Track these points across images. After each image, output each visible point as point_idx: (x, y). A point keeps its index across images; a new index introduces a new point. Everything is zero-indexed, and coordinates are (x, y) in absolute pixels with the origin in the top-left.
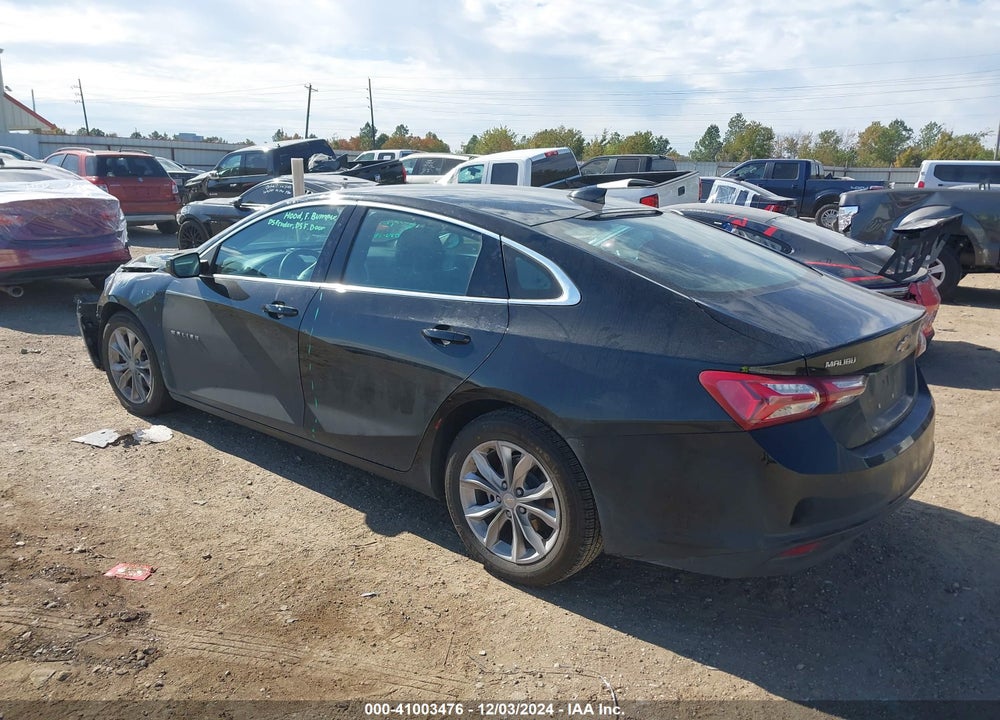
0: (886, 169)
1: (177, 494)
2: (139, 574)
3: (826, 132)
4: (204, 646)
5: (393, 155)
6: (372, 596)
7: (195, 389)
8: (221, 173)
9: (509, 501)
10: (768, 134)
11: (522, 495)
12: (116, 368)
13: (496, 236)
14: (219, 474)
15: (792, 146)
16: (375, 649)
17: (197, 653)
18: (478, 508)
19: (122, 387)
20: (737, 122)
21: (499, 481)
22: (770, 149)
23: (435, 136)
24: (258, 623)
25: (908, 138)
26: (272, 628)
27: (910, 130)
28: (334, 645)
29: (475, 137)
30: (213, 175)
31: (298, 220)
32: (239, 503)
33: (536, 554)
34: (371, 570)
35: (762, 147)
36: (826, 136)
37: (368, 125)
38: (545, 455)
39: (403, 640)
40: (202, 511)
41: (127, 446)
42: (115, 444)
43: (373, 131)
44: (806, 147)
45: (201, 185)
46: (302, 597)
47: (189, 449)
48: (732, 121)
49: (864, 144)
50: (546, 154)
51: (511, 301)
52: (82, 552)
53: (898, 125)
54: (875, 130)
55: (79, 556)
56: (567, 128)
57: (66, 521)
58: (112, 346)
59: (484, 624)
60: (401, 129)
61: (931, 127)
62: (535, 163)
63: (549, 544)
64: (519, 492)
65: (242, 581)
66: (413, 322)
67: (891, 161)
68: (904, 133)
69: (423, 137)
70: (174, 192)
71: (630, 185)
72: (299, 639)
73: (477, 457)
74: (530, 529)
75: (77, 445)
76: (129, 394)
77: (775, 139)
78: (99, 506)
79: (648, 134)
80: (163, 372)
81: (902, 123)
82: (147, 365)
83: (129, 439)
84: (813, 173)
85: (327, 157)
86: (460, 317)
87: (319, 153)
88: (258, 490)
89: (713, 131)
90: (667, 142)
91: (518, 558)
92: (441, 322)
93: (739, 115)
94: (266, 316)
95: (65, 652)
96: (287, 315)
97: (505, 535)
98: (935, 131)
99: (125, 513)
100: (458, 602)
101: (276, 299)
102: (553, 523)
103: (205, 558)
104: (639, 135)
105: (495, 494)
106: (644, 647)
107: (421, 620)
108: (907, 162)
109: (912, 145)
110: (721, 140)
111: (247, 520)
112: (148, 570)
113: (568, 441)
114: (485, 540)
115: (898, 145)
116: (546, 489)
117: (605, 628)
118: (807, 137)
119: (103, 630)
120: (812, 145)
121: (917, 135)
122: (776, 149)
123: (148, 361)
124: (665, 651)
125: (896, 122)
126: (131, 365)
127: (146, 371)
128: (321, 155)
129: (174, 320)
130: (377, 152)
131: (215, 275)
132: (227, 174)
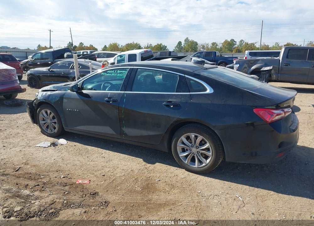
0: (232, 53)
1: (81, 159)
2: (86, 182)
3: (213, 43)
4: (121, 199)
5: (87, 52)
6: (159, 180)
7: (76, 126)
8: (33, 59)
9: (194, 150)
10: (196, 44)
11: (198, 148)
12: (42, 122)
13: (184, 75)
14: (90, 152)
15: (203, 47)
16: (170, 194)
17: (119, 201)
18: (183, 153)
19: (44, 128)
20: (187, 40)
21: (190, 145)
22: (197, 48)
23: (92, 46)
24: (131, 191)
25: (236, 44)
26: (137, 192)
27: (236, 42)
28: (158, 194)
29: (105, 46)
30: (30, 60)
31: (113, 73)
32: (103, 160)
33: (204, 164)
34: (154, 174)
35: (195, 47)
36: (213, 44)
37: (70, 42)
38: (207, 136)
39: (176, 191)
40: (92, 163)
41: (54, 146)
42: (50, 146)
43: (72, 44)
44: (208, 47)
45: (26, 64)
46: (139, 183)
47: (75, 146)
48: (185, 40)
49: (224, 46)
50: (144, 51)
51: (191, 93)
52: (64, 177)
53: (233, 40)
54: (226, 42)
55: (64, 179)
56: (135, 43)
57: (52, 169)
58: (41, 115)
59: (195, 184)
60: (81, 43)
61: (242, 41)
62: (142, 54)
63: (208, 161)
64: (197, 147)
65: (119, 181)
66: (159, 101)
67: (232, 51)
68: (234, 43)
69: (89, 46)
70: (20, 66)
71: (172, 60)
72: (147, 194)
73: (183, 138)
74: (202, 157)
75: (38, 147)
76: (48, 130)
77: (198, 45)
78: (59, 164)
79: (161, 44)
80: (63, 122)
81: (234, 40)
82: (56, 120)
83: (54, 144)
84: (217, 55)
85: (70, 53)
86: (175, 99)
87: (67, 52)
88: (106, 156)
89: (180, 43)
90: (166, 47)
91: (198, 166)
92: (169, 100)
93: (187, 38)
94: (106, 102)
95: (80, 205)
96: (113, 102)
97: (193, 160)
98: (243, 42)
99: (68, 165)
100: (184, 179)
101: (109, 97)
102: (209, 155)
103: (103, 176)
104: (158, 44)
105: (188, 148)
106: (240, 186)
107: (177, 185)
108: (236, 51)
109: (237, 46)
110: (182, 46)
111: (108, 164)
112: (88, 180)
113: (215, 131)
114: (186, 162)
115: (233, 46)
116: (207, 145)
117: (227, 182)
118: (207, 44)
119: (87, 197)
120: (209, 47)
121: (238, 43)
122: (199, 48)
123: (56, 119)
124: (246, 186)
125: (232, 40)
126: (49, 121)
127: (55, 123)
128: (68, 53)
129: (67, 106)
130: (82, 51)
131: (83, 91)
132: (35, 59)
